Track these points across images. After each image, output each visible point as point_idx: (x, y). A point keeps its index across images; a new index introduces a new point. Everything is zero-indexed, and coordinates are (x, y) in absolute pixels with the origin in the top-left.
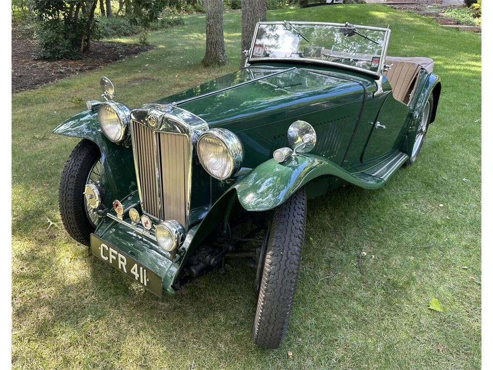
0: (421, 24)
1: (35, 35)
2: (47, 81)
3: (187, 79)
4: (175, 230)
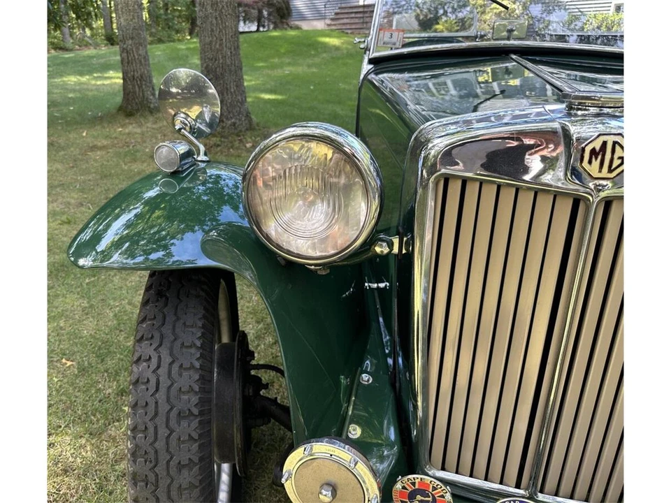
3: (107, 137)
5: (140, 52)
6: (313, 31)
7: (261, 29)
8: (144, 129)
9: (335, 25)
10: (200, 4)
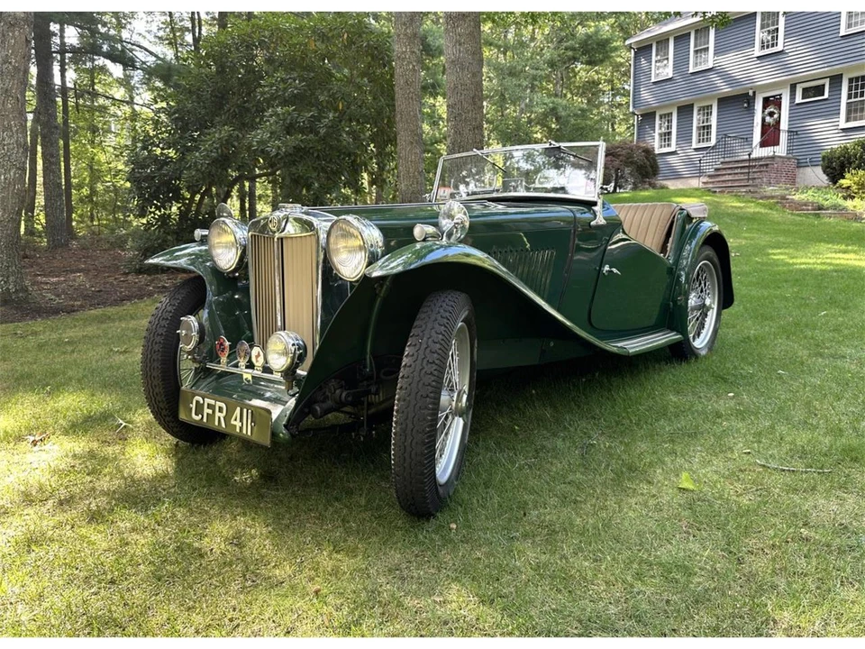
0: (757, 210)
1: (130, 243)
2: (141, 297)
4: (292, 342)
7: (617, 190)
9: (713, 182)
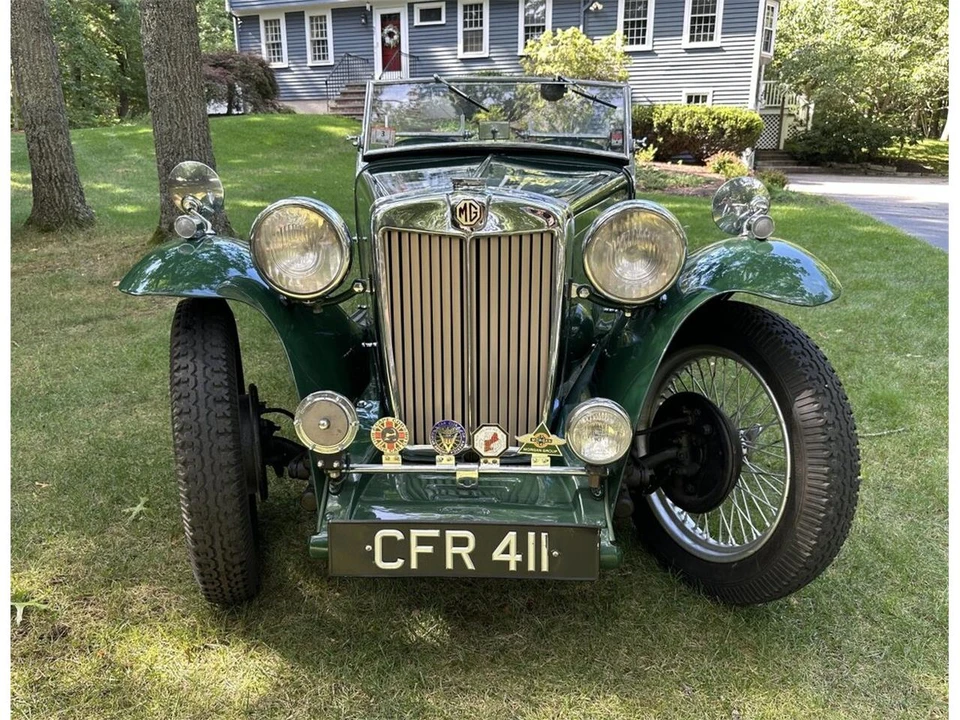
5: (59, 143)
6: (312, 115)
7: (235, 111)
8: (73, 248)
9: (342, 109)
10: (152, 82)
